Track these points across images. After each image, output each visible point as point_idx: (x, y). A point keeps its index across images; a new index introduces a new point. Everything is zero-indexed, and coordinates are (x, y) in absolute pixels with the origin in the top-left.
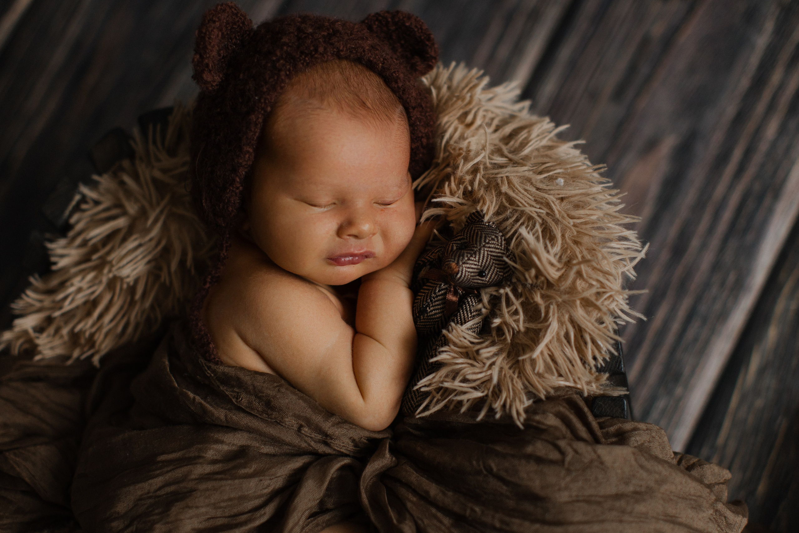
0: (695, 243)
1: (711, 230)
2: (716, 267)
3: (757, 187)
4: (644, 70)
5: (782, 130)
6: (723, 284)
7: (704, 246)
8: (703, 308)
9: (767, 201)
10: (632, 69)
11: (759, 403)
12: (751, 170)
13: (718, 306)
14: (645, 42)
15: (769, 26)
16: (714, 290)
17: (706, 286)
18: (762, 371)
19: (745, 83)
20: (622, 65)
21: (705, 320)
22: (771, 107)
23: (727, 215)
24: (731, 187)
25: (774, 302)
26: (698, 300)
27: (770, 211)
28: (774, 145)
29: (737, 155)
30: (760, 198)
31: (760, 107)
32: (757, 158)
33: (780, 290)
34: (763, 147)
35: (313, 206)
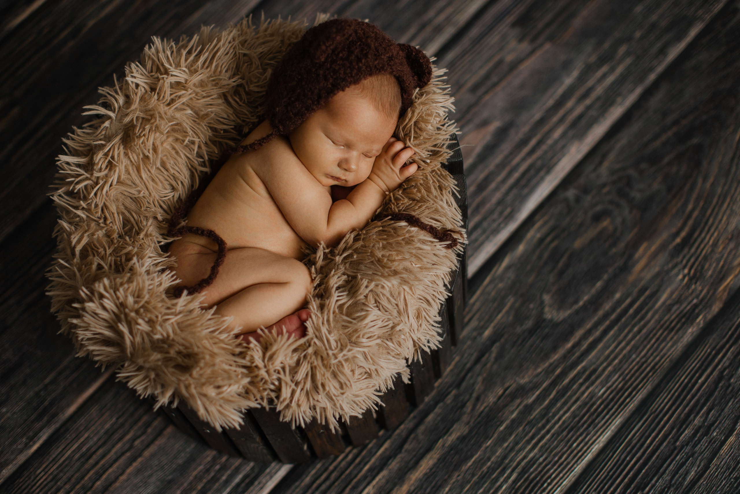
0: (493, 185)
1: (504, 181)
2: (500, 202)
3: (539, 163)
4: (494, 79)
5: (563, 135)
6: (501, 213)
7: (497, 189)
8: (485, 224)
9: (542, 173)
10: (487, 77)
11: (501, 285)
12: (539, 153)
13: (494, 225)
14: (500, 62)
15: (575, 74)
16: (495, 216)
17: (491, 212)
18: (508, 268)
19: (551, 102)
20: (482, 72)
21: (484, 231)
22: (561, 121)
23: (516, 175)
24: (524, 160)
25: (528, 231)
26: (484, 218)
27: (542, 179)
28: (556, 142)
29: (533, 142)
30: (539, 170)
31: (555, 119)
32: (544, 147)
33: (533, 225)
34: (550, 142)
35: (333, 142)
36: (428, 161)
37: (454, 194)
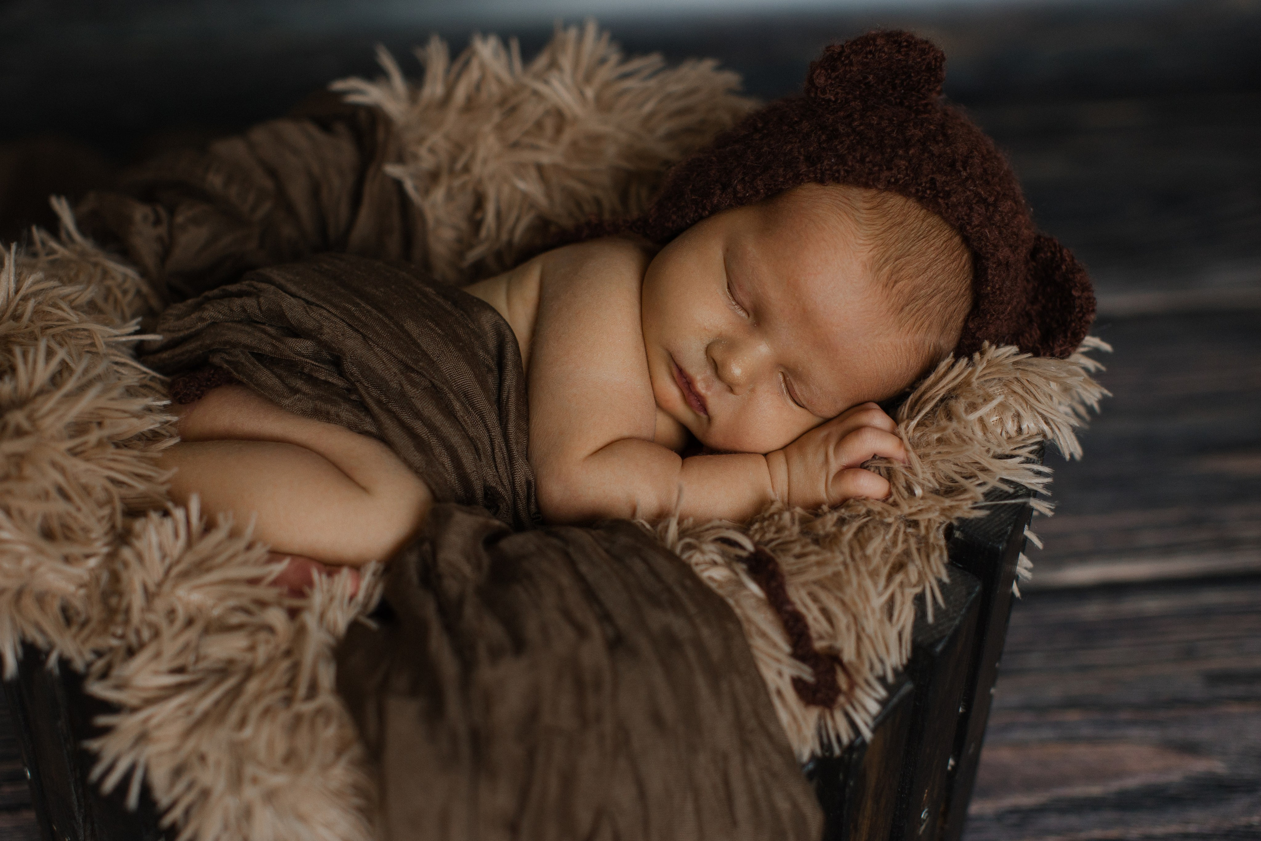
35: (729, 288)
36: (919, 491)
37: (919, 600)
